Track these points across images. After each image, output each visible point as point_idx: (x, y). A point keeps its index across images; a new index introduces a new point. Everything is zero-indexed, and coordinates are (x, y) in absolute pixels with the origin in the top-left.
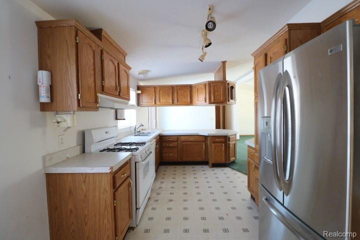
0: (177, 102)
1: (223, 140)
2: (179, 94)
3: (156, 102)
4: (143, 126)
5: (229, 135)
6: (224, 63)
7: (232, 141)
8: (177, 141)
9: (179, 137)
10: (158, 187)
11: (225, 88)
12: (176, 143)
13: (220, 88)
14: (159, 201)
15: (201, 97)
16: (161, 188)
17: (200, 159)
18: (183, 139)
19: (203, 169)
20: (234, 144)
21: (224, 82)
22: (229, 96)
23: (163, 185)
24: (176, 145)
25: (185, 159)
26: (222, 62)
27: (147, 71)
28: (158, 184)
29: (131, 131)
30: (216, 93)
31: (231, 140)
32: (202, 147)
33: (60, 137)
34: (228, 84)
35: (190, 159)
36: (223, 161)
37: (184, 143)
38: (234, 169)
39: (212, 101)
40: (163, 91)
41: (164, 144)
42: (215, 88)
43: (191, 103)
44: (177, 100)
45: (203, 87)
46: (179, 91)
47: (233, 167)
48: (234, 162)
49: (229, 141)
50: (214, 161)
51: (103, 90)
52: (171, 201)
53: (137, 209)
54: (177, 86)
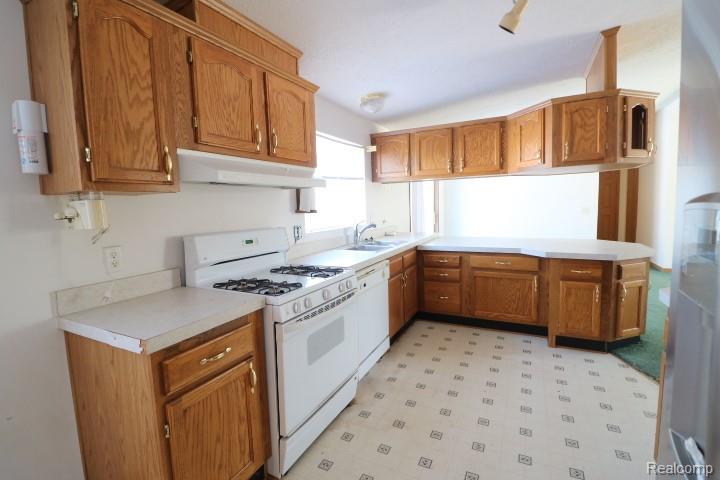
0: (465, 166)
1: (598, 273)
2: (469, 145)
3: (413, 169)
4: (375, 226)
5: (619, 258)
6: (610, 35)
7: (632, 279)
8: (460, 266)
9: (465, 257)
10: (387, 377)
11: (610, 117)
12: (458, 270)
13: (594, 116)
14: (370, 418)
15: (529, 149)
16: (394, 380)
17: (520, 318)
18: (475, 261)
19: (527, 347)
20: (640, 288)
21: (609, 96)
22: (624, 139)
23: (402, 375)
24: (457, 276)
25: (479, 314)
26: (604, 33)
27: (382, 95)
28: (391, 368)
29: (347, 237)
30: (579, 132)
31: (625, 274)
32: (530, 287)
33: (108, 251)
34: (625, 100)
35: (493, 315)
36: (594, 333)
37: (478, 273)
38: (630, 364)
39: (565, 158)
40: (428, 141)
41: (427, 272)
42: (577, 118)
43: (502, 168)
44: (464, 160)
45: (537, 120)
46: (468, 139)
47: (628, 357)
48: (635, 341)
49: (619, 276)
50: (562, 331)
51: (196, 140)
52: (399, 424)
53: (281, 437)
54: (464, 125)
